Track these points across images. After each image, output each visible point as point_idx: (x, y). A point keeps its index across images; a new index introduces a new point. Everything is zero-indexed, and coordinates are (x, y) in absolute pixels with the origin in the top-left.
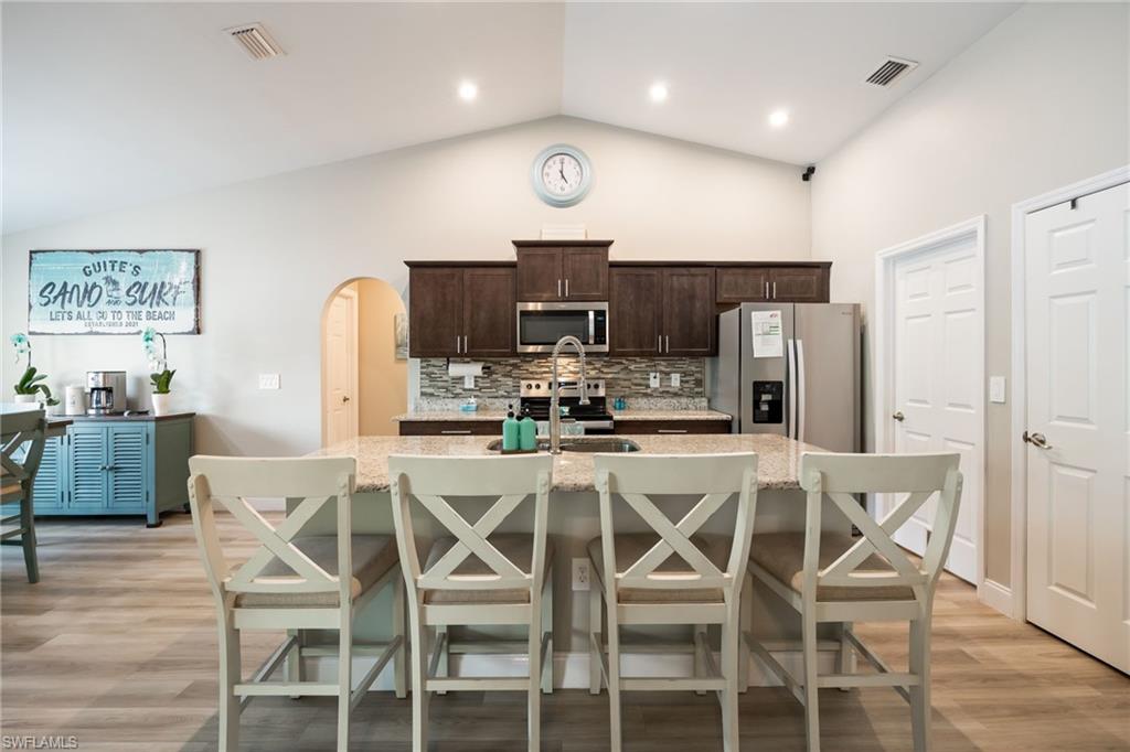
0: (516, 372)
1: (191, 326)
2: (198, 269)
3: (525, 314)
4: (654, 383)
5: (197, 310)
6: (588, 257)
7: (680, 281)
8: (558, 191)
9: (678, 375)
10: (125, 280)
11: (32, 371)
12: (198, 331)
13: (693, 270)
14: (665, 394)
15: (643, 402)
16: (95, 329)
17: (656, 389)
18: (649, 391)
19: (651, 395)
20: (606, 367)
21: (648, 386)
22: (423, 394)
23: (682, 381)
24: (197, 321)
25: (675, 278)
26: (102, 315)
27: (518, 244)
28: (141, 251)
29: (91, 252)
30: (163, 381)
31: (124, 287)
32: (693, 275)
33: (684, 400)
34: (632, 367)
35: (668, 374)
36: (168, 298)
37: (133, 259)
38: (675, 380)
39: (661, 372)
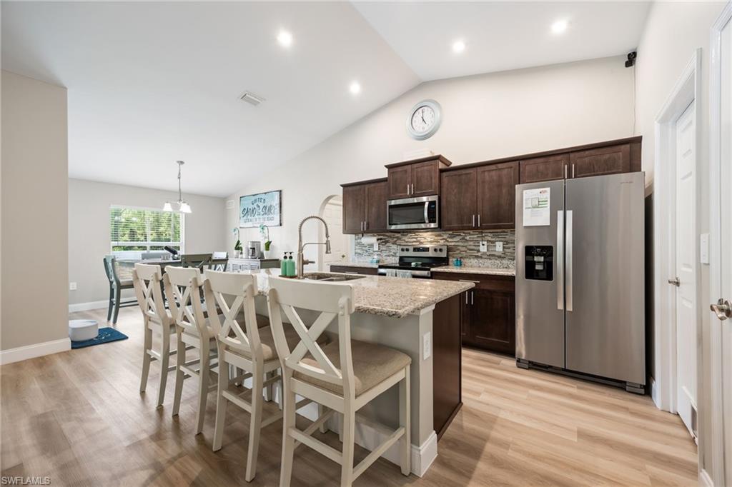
0: (398, 242)
1: (278, 223)
2: (280, 198)
3: (391, 207)
4: (483, 249)
5: (280, 216)
6: (426, 168)
7: (491, 175)
8: (421, 130)
9: (501, 243)
10: (261, 205)
11: (239, 242)
12: (281, 225)
13: (500, 166)
14: (491, 256)
15: (474, 261)
16: (255, 225)
17: (484, 253)
18: (479, 254)
19: (481, 257)
20: (450, 238)
21: (479, 251)
22: (356, 253)
23: (504, 248)
24: (280, 221)
25: (486, 173)
26: (256, 219)
27: (389, 167)
28: (265, 193)
29: (254, 195)
30: (268, 245)
31: (261, 208)
32: (500, 169)
33: (505, 262)
34: (468, 238)
35: (493, 242)
36: (272, 211)
37: (263, 196)
38: (499, 247)
39: (488, 241)
